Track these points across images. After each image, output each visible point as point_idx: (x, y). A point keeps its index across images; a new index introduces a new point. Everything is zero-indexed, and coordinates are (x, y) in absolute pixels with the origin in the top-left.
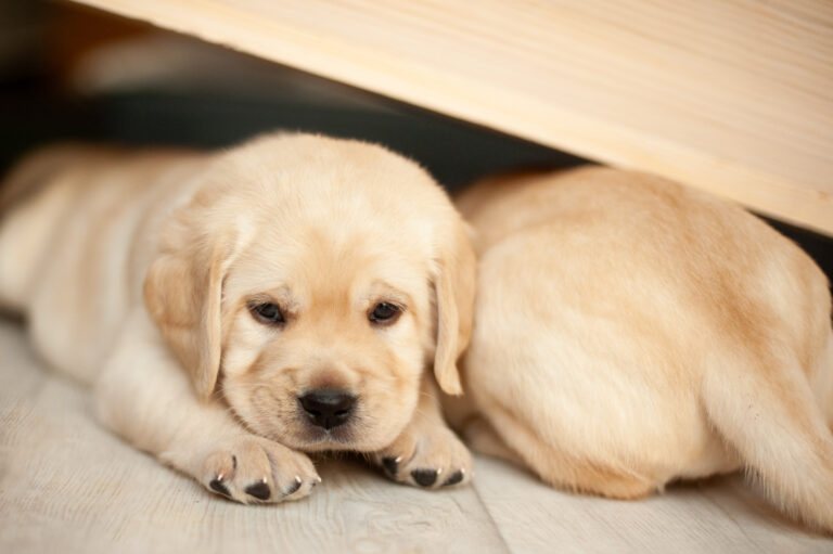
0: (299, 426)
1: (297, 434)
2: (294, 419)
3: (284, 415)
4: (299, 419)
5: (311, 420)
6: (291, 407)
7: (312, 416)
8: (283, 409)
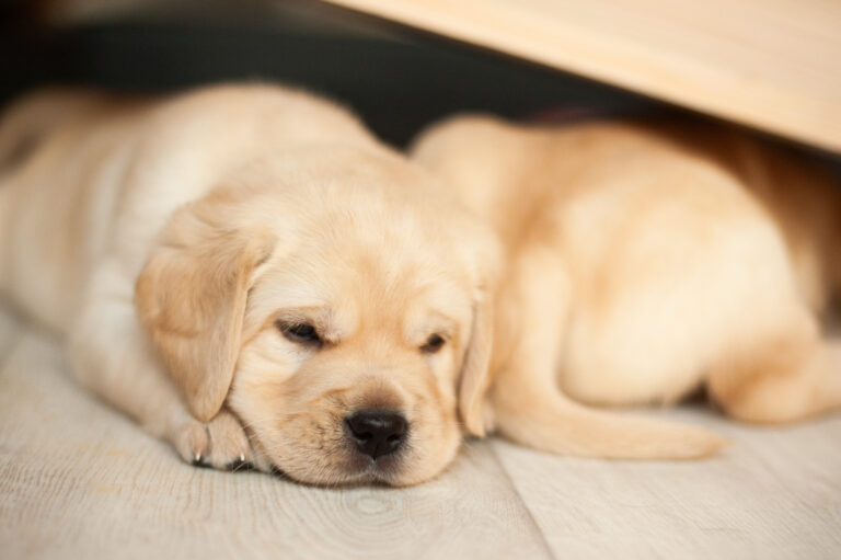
0: (343, 456)
1: (340, 465)
2: (339, 447)
3: (326, 444)
4: (345, 447)
5: (359, 448)
6: (334, 433)
7: (359, 442)
8: (326, 438)
